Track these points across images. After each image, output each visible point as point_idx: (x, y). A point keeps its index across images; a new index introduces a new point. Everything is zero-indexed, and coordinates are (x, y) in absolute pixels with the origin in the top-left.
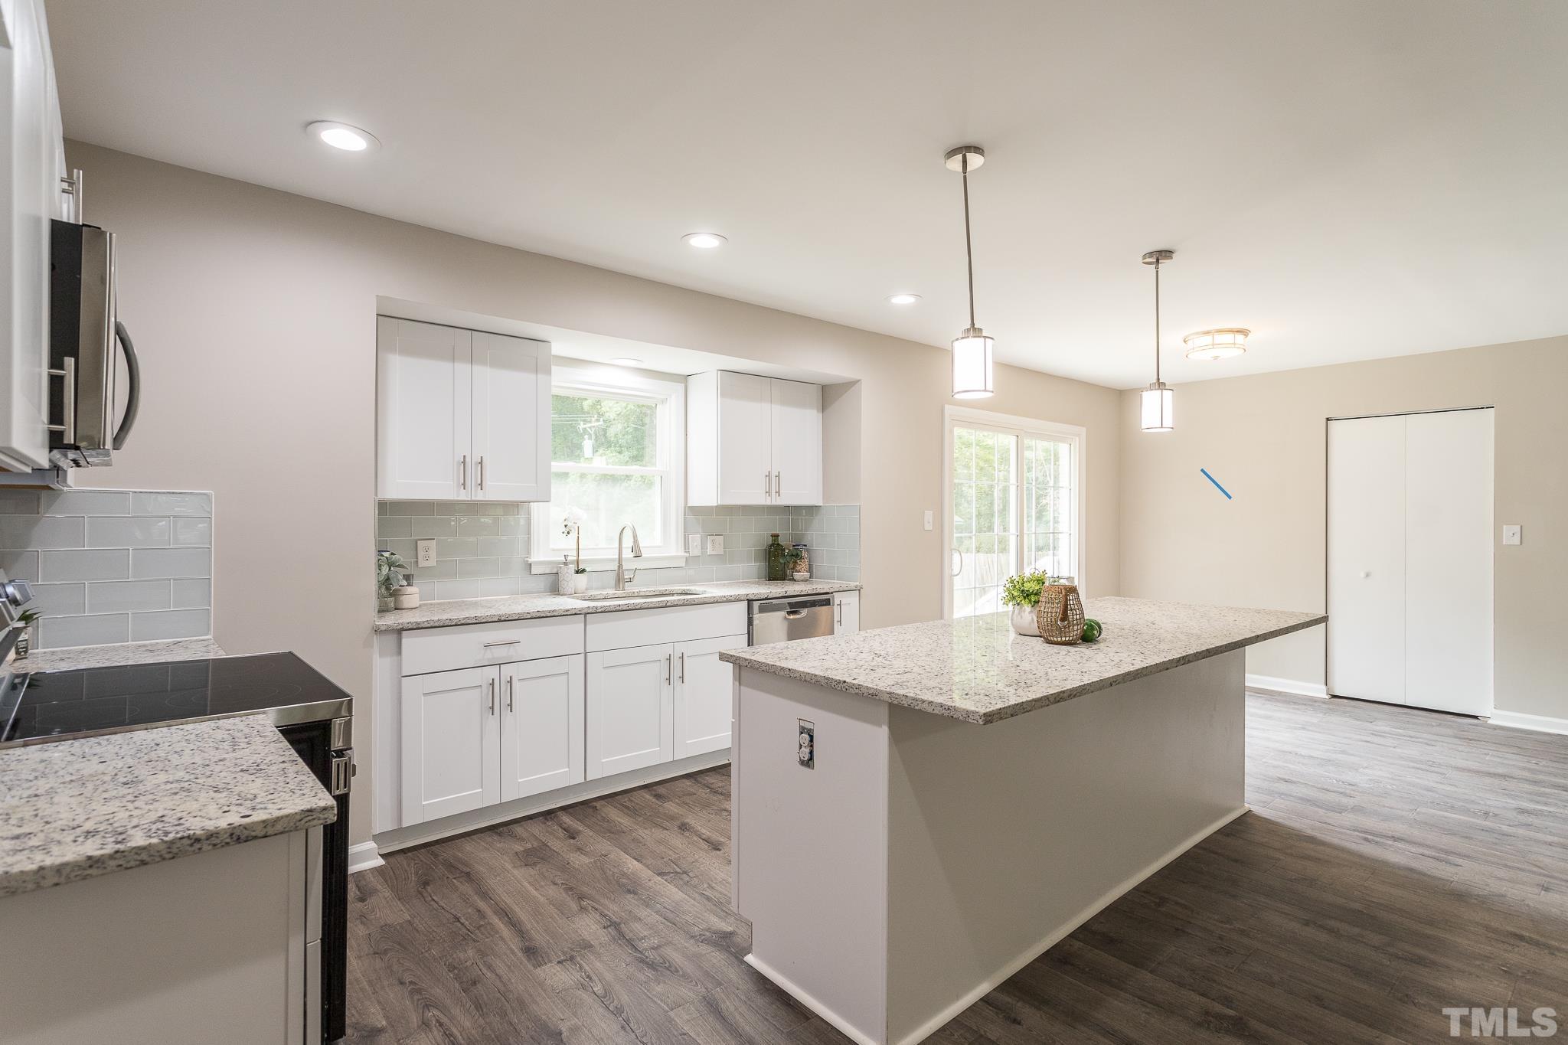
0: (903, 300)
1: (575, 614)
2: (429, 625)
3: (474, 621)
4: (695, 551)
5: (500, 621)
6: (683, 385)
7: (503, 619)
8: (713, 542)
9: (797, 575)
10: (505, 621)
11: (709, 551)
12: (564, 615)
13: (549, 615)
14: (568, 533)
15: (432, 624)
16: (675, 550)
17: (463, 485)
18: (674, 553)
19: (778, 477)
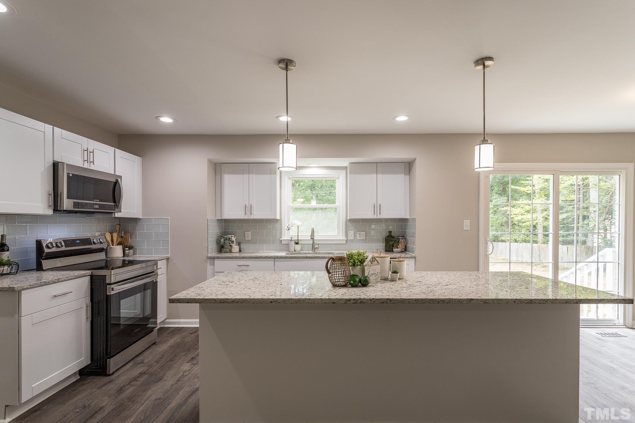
0: (402, 119)
1: (269, 258)
2: (221, 257)
3: (235, 257)
4: (351, 237)
5: (243, 258)
6: (345, 171)
7: (244, 257)
8: (360, 234)
9: (394, 250)
10: (245, 258)
11: (358, 238)
12: (265, 258)
13: (260, 257)
14: (289, 229)
15: (222, 257)
16: (341, 237)
17: (246, 213)
18: (341, 238)
19: (380, 206)
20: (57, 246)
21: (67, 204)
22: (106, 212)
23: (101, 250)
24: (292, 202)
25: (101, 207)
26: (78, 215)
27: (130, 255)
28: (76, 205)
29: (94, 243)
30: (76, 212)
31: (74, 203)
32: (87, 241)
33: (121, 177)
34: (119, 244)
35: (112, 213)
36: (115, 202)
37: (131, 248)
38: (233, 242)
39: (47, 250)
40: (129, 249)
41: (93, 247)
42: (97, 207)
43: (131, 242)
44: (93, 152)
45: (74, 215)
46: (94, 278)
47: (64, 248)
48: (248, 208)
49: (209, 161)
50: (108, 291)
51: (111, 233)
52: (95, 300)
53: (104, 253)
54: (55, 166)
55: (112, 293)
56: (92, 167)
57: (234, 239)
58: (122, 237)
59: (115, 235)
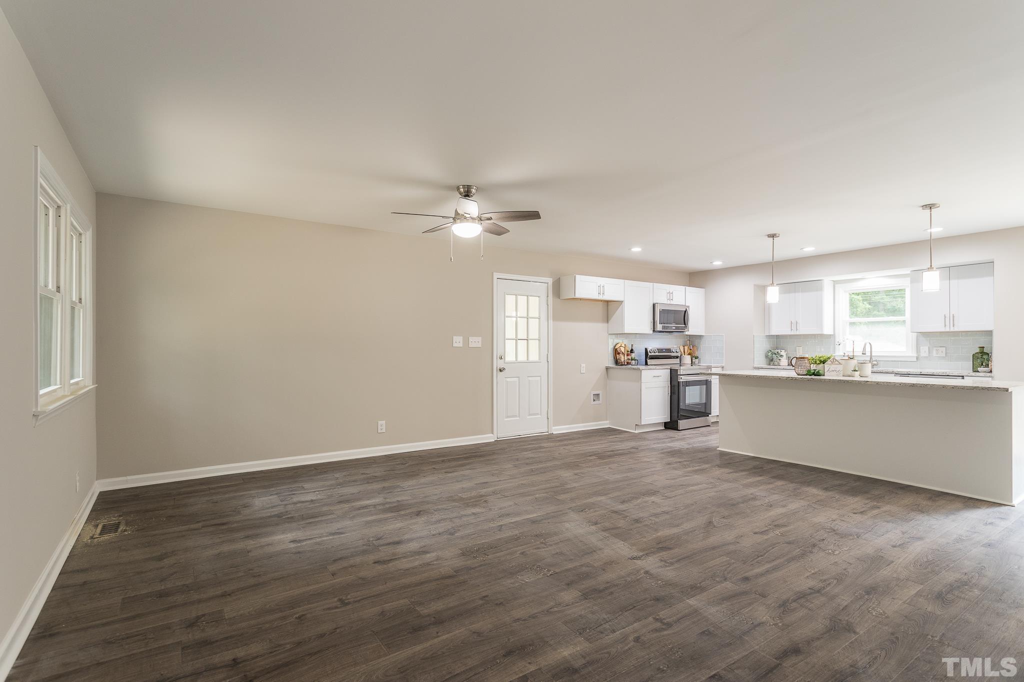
4: (924, 354)
8: (937, 350)
9: (980, 369)
11: (935, 355)
16: (911, 353)
17: (792, 329)
18: (911, 355)
19: (953, 317)
20: (655, 352)
21: (659, 327)
22: (680, 331)
23: (677, 357)
24: (850, 316)
25: (677, 328)
26: (664, 333)
27: (696, 363)
28: (664, 327)
29: (673, 352)
30: (663, 332)
31: (663, 326)
32: (669, 350)
33: (688, 307)
34: (689, 354)
35: (683, 332)
36: (685, 324)
37: (697, 358)
38: (782, 356)
39: (650, 354)
40: (696, 359)
41: (672, 354)
42: (674, 328)
43: (696, 354)
44: (672, 293)
45: (662, 333)
46: (672, 371)
47: (657, 354)
48: (794, 324)
49: (755, 285)
50: (679, 379)
51: (684, 346)
52: (673, 385)
53: (678, 359)
54: (654, 305)
55: (681, 380)
56: (672, 303)
57: (783, 353)
58: (691, 349)
59: (686, 348)
